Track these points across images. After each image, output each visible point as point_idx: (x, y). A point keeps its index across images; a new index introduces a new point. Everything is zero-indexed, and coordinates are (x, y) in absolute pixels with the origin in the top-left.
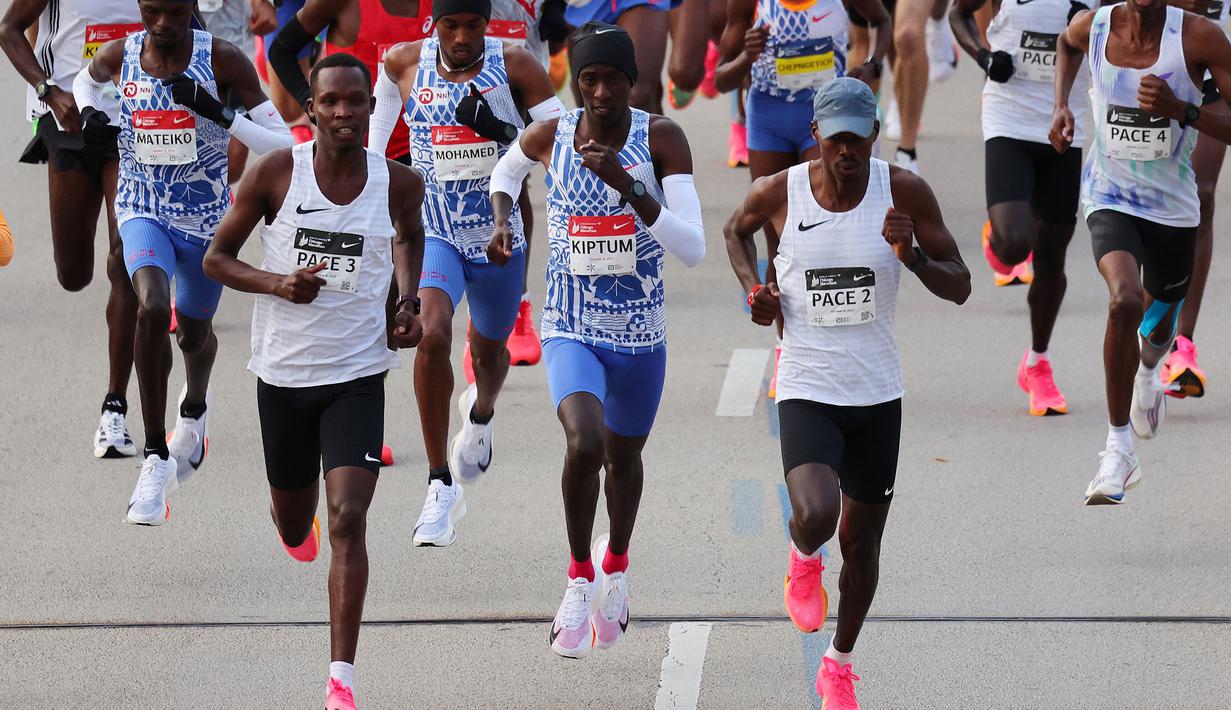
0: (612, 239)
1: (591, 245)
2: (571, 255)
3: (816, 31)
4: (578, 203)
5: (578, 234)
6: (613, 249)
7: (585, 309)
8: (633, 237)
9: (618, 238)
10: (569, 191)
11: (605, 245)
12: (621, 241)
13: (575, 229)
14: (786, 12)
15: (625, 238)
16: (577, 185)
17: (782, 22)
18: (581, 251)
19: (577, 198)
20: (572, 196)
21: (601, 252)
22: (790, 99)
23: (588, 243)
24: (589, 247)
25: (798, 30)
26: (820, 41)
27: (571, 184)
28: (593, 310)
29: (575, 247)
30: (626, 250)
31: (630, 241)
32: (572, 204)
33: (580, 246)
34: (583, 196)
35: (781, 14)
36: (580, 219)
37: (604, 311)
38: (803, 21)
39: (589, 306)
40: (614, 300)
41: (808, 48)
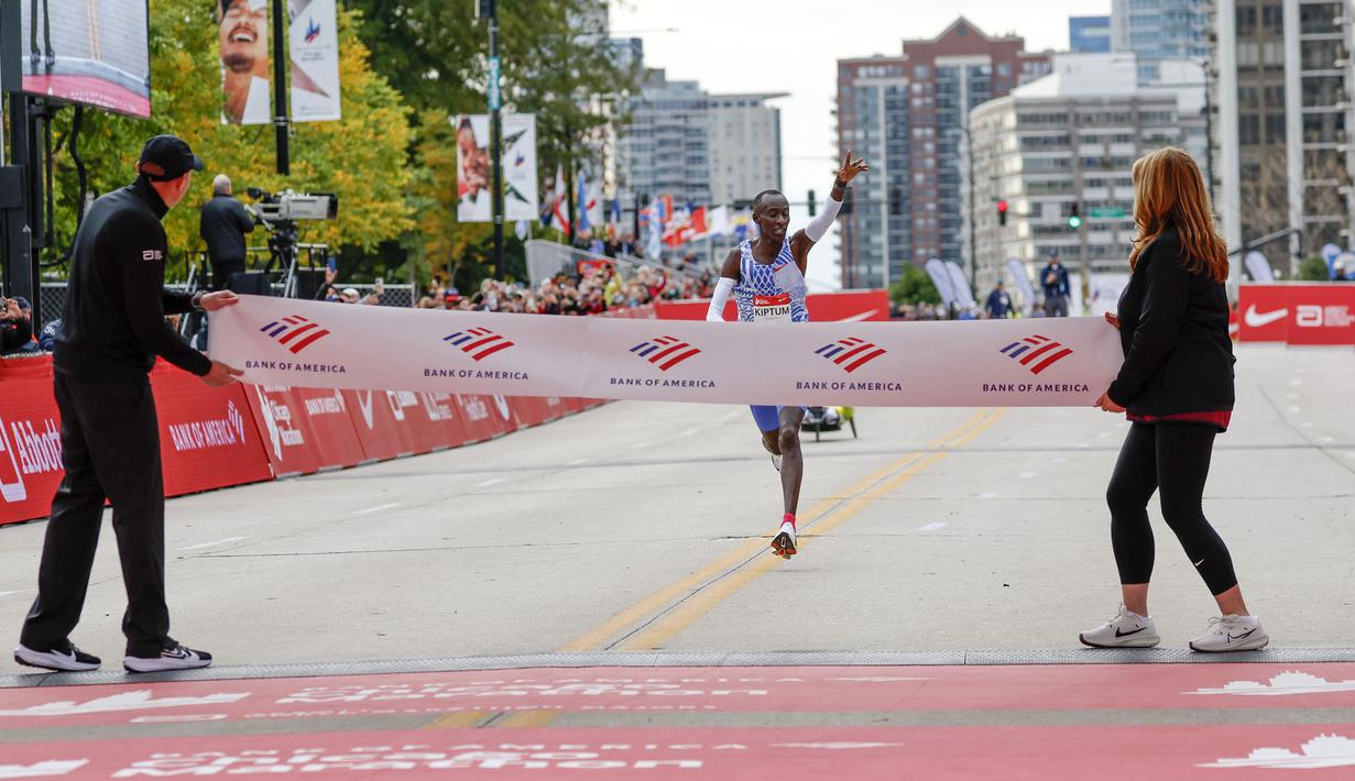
0: (778, 307)
4: (759, 289)
5: (759, 305)
6: (778, 313)
8: (789, 305)
9: (781, 306)
10: (754, 283)
11: (774, 310)
12: (783, 308)
13: (757, 302)
15: (785, 306)
16: (759, 280)
19: (759, 287)
20: (756, 286)
21: (772, 315)
23: (765, 309)
27: (755, 279)
29: (757, 311)
30: (785, 313)
31: (788, 308)
32: (755, 290)
34: (762, 286)
36: (760, 297)
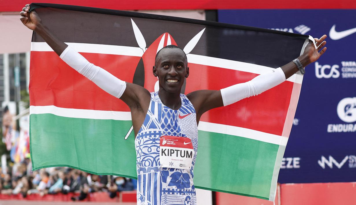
0: (183, 149)
1: (172, 152)
2: (161, 157)
4: (166, 130)
5: (166, 145)
6: (183, 155)
7: (163, 193)
8: (193, 150)
9: (186, 149)
10: (161, 123)
11: (179, 152)
12: (187, 152)
15: (189, 151)
16: (166, 121)
18: (167, 154)
19: (166, 128)
20: (163, 126)
21: (177, 156)
23: (171, 150)
24: (171, 153)
27: (163, 120)
28: (166, 193)
29: (163, 152)
30: (189, 157)
31: (191, 152)
32: (162, 130)
33: (166, 152)
34: (169, 126)
36: (167, 138)
37: (173, 193)
39: (165, 191)
40: (178, 187)
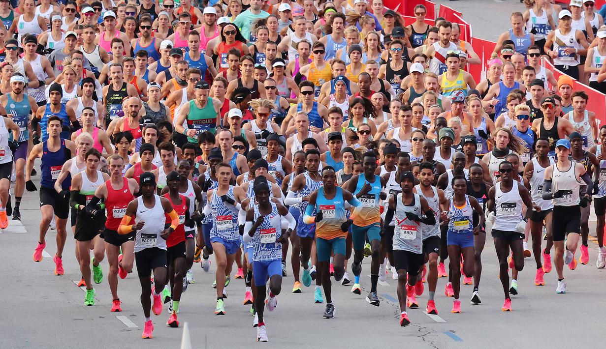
3: (465, 214)
14: (457, 209)
17: (456, 212)
22: (458, 233)
25: (460, 214)
26: (466, 217)
35: (456, 210)
38: (461, 212)
41: (462, 219)
